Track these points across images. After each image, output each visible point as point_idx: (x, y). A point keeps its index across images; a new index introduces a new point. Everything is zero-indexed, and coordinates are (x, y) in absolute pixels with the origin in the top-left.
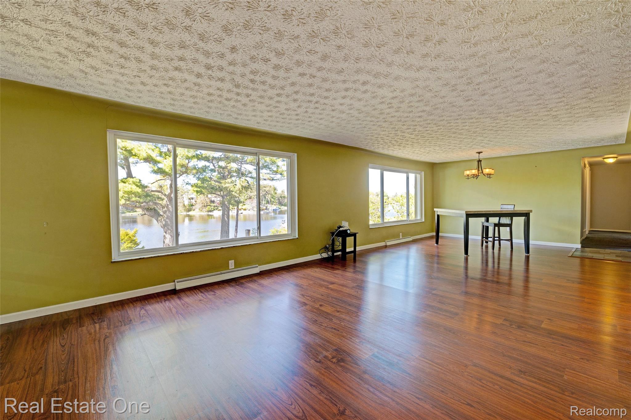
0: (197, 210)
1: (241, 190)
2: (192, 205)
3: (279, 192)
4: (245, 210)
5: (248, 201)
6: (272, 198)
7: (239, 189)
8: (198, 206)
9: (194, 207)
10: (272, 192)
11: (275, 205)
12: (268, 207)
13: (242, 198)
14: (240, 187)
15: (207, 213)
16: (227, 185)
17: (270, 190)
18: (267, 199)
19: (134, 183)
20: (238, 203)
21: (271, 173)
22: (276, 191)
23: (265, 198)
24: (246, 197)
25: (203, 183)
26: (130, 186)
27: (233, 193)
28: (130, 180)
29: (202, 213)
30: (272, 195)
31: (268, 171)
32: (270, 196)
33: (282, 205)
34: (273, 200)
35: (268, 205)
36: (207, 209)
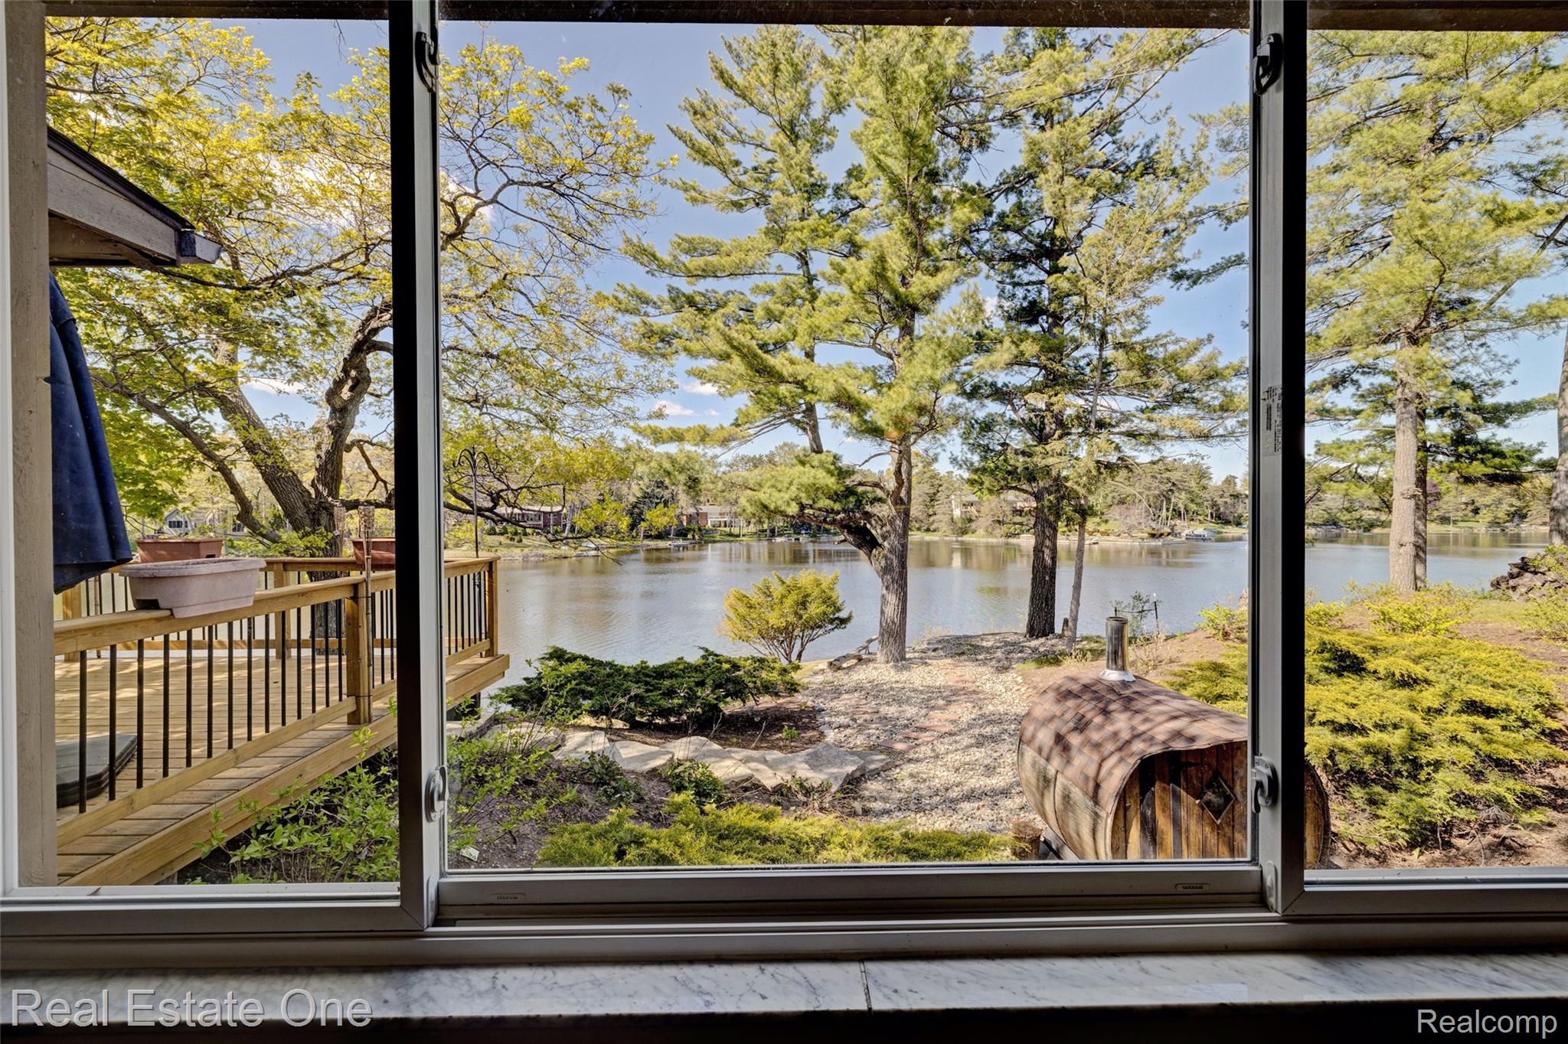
0: (981, 532)
1: (1094, 473)
2: (970, 520)
3: (1217, 478)
4: (1106, 533)
5: (1116, 511)
6: (1192, 501)
7: (1089, 471)
8: (983, 523)
9: (973, 525)
10: (1193, 484)
11: (1201, 522)
12: (1178, 529)
13: (1096, 500)
14: (1092, 465)
15: (1003, 540)
16: (1050, 461)
17: (1187, 477)
18: (1176, 505)
19: (822, 465)
20: (1084, 513)
21: (1201, 413)
22: (1204, 482)
23: (1169, 500)
24: (1109, 499)
25: (984, 458)
26: (813, 471)
27: (1068, 484)
28: (816, 458)
29: (993, 540)
30: (1190, 492)
31: (1191, 410)
32: (1183, 495)
33: (1227, 522)
34: (1193, 507)
35: (1178, 522)
36: (1004, 529)
